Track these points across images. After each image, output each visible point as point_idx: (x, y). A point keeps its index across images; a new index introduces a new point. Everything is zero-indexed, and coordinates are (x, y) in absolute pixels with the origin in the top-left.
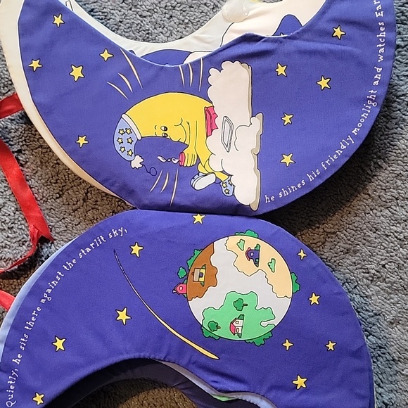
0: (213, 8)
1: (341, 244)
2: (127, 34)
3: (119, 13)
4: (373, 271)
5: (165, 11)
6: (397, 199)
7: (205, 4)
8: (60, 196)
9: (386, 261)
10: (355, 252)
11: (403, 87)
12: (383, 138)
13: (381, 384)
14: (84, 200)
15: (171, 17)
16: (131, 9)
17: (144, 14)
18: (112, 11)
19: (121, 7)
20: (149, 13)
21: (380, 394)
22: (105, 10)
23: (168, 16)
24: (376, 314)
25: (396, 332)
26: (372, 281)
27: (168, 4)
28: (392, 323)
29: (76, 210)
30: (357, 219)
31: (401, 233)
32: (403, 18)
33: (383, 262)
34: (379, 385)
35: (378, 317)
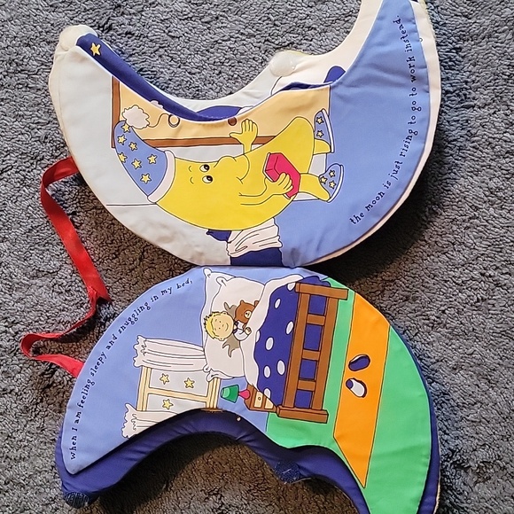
0: (262, 63)
1: (400, 292)
2: (177, 92)
3: (169, 71)
4: (433, 318)
5: (213, 67)
6: (453, 244)
7: (254, 59)
8: (117, 257)
9: (446, 307)
10: (414, 299)
11: (453, 133)
12: (437, 183)
13: (447, 432)
14: (141, 259)
15: (220, 72)
16: (179, 67)
17: (193, 71)
18: (161, 70)
19: (170, 65)
20: (198, 70)
21: (446, 441)
22: (154, 69)
23: (217, 72)
24: (438, 361)
25: (460, 378)
26: (432, 327)
27: (217, 60)
28: (455, 369)
29: (133, 269)
30: (415, 265)
31: (460, 277)
32: (450, 63)
33: (443, 308)
34: (444, 432)
35: (440, 363)
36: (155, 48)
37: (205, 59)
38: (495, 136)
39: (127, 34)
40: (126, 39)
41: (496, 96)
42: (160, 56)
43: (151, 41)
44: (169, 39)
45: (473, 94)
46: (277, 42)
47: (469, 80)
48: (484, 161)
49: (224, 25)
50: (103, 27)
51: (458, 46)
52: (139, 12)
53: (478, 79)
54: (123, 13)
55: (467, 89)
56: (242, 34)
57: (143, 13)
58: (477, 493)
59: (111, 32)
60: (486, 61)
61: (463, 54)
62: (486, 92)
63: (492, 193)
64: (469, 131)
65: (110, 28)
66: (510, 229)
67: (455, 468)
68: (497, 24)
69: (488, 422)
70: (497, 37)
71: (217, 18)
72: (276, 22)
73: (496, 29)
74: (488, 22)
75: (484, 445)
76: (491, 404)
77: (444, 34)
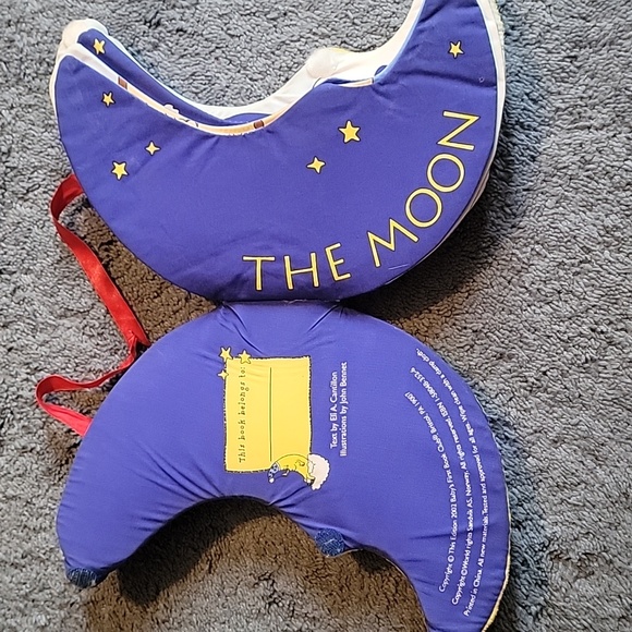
1: (494, 348)
2: (235, 102)
3: (226, 77)
4: (532, 380)
5: (279, 73)
6: (559, 292)
8: (159, 296)
9: (547, 368)
10: (510, 357)
11: (564, 159)
12: (540, 219)
13: (544, 516)
14: (187, 300)
16: (239, 72)
17: (255, 77)
18: (217, 75)
19: (229, 70)
20: (261, 76)
21: (542, 527)
22: (208, 74)
23: (283, 78)
24: (536, 432)
25: (561, 453)
26: (531, 391)
27: (284, 65)
28: (556, 442)
29: (178, 311)
30: (512, 317)
31: (565, 333)
32: (563, 75)
33: (543, 369)
34: (540, 516)
35: (538, 434)
36: (211, 49)
37: (269, 62)
38: (615, 163)
39: (178, 31)
40: (176, 37)
41: (618, 116)
42: (217, 58)
43: (206, 40)
44: (228, 38)
45: (589, 113)
46: (355, 45)
47: (585, 95)
48: (599, 194)
49: (293, 22)
50: (150, 22)
51: (573, 54)
52: (193, 5)
53: (596, 94)
54: (174, 6)
55: (581, 106)
56: (314, 34)
57: (198, 6)
58: (577, 591)
59: (160, 28)
60: (606, 73)
61: (578, 64)
62: (605, 111)
63: (608, 232)
64: (583, 157)
65: (158, 24)
66: (628, 276)
67: (551, 559)
68: (621, 29)
69: (594, 506)
70: (621, 44)
71: (285, 14)
72: (356, 21)
73: (619, 34)
74: (610, 26)
75: (588, 533)
76: (597, 485)
77: (557, 39)
